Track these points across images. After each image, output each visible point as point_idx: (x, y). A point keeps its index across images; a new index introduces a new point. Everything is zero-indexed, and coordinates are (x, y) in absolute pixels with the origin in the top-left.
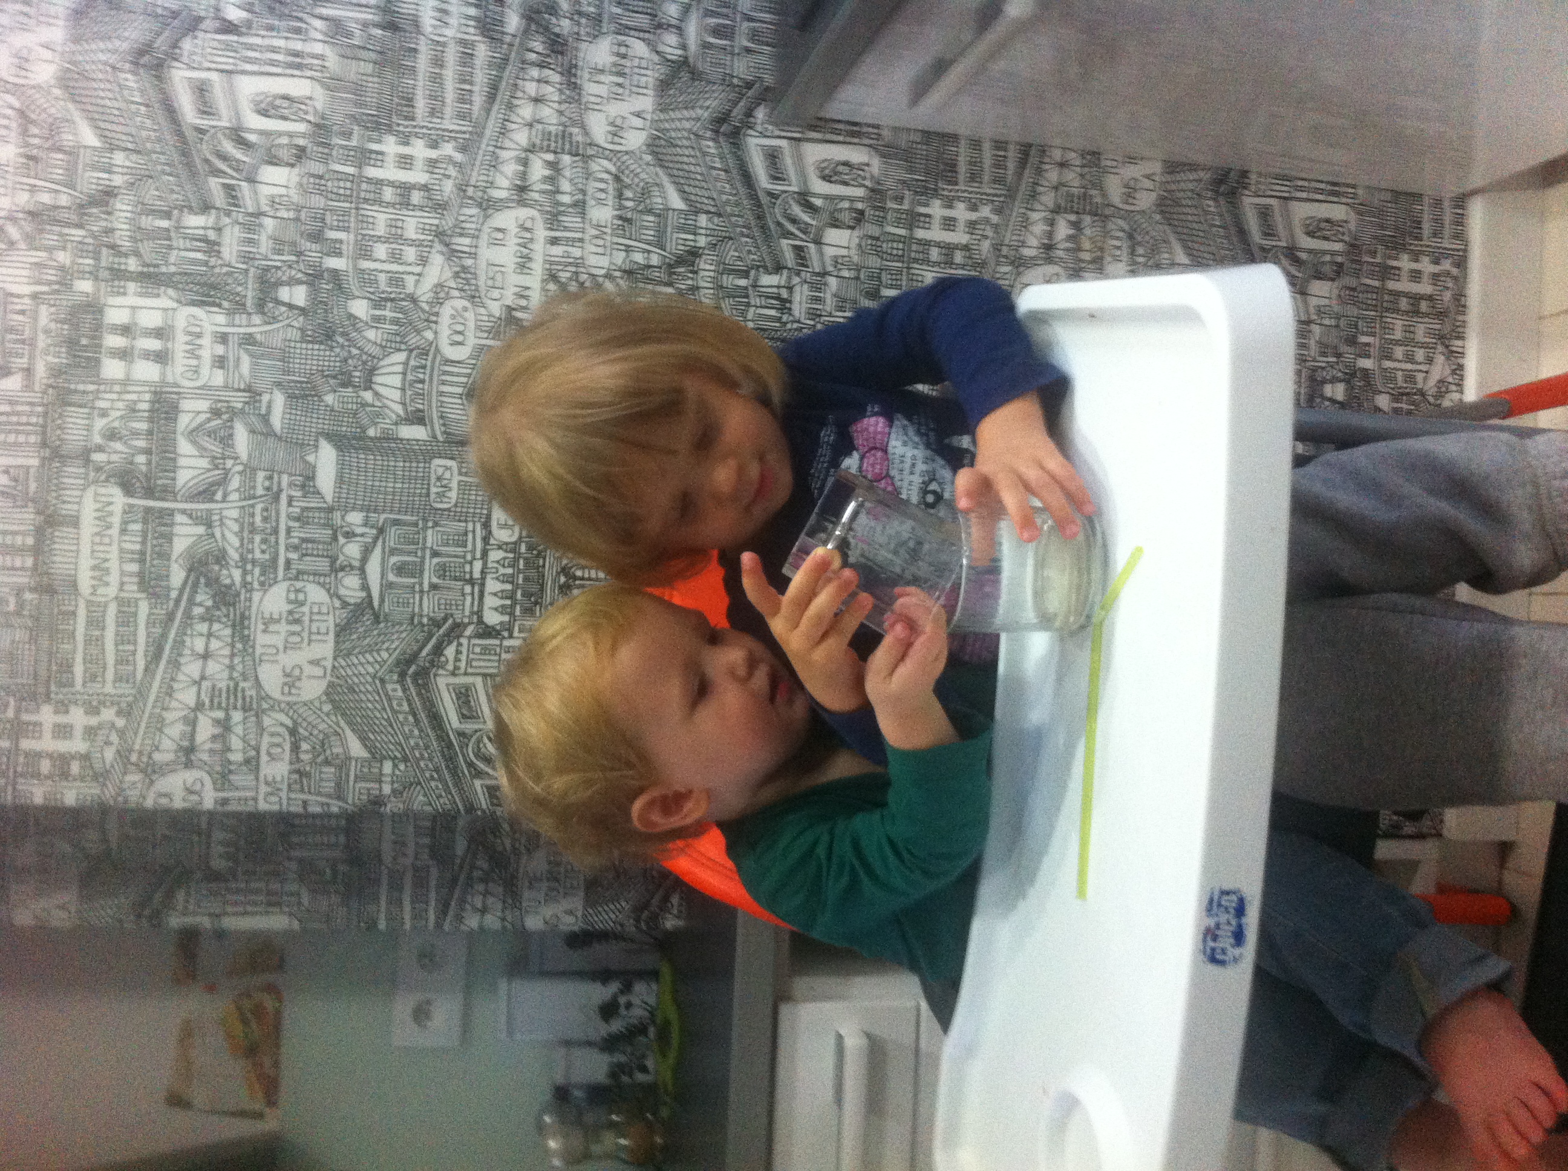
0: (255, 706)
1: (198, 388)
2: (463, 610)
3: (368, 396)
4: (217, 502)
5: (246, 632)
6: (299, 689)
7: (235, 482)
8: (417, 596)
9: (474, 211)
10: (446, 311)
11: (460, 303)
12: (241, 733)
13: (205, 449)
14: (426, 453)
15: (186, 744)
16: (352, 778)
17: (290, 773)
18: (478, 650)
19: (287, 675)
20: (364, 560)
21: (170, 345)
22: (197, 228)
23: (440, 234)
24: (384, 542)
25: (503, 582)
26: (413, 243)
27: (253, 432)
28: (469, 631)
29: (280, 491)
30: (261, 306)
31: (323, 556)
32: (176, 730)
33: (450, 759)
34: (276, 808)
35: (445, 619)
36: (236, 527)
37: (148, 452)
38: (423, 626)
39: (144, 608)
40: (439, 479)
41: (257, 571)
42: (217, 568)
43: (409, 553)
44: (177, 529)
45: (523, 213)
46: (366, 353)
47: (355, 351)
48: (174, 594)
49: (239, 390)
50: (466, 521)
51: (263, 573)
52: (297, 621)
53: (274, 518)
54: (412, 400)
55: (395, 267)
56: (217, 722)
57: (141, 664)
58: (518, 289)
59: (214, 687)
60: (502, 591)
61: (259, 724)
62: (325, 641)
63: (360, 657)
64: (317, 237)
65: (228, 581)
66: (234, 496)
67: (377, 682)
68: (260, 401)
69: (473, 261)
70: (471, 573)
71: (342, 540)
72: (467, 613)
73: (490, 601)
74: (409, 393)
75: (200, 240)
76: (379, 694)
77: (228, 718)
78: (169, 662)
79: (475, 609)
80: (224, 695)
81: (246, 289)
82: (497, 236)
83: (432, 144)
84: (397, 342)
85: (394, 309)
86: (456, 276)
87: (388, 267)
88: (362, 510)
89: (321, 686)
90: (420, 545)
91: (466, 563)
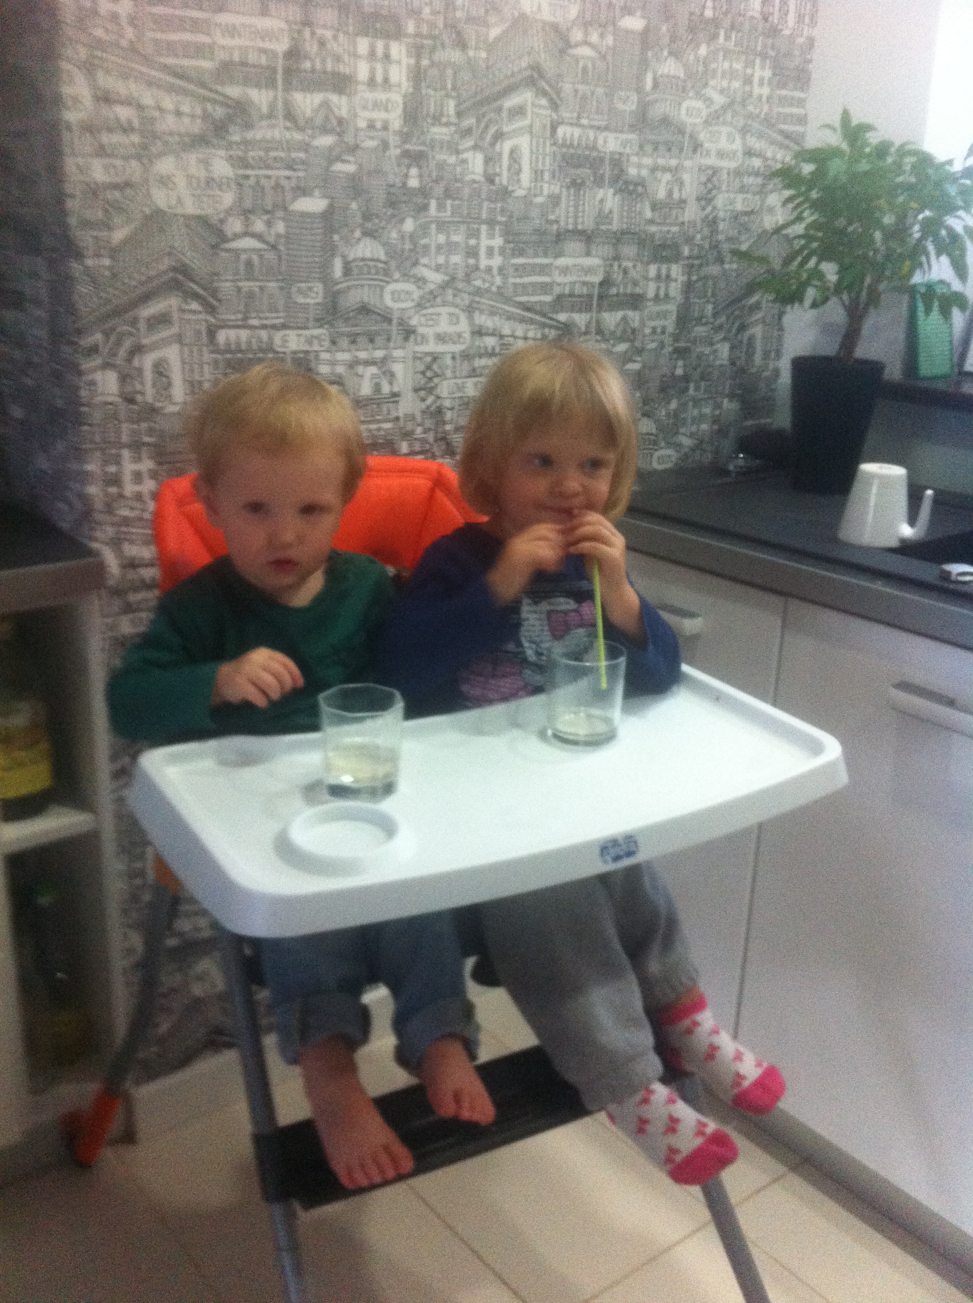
0: (144, 153)
1: (355, 109)
3: (358, 234)
4: (284, 122)
5: (197, 145)
6: (160, 188)
7: (297, 136)
8: (231, 278)
9: (467, 302)
10: (409, 287)
11: (416, 297)
12: (123, 142)
13: (317, 114)
14: (326, 279)
15: (111, 96)
16: (96, 233)
17: (96, 182)
18: (199, 327)
19: (169, 178)
20: (254, 235)
21: (380, 88)
22: (448, 109)
23: (453, 279)
24: (265, 250)
25: (247, 342)
26: (447, 262)
27: (331, 149)
28: (211, 320)
29: (295, 170)
30: (406, 154)
31: (254, 203)
32: (121, 88)
33: (116, 312)
35: (218, 300)
36: (268, 137)
37: (313, 71)
38: (212, 283)
39: (206, 64)
40: (310, 289)
41: (240, 153)
42: (240, 122)
43: (260, 269)
44: (263, 92)
45: (467, 335)
46: (383, 231)
47: (383, 223)
48: (219, 88)
49: (355, 139)
51: (239, 158)
52: (207, 184)
53: (276, 166)
54: (357, 266)
55: (433, 251)
56: (131, 123)
57: (168, 61)
58: (426, 335)
60: (240, 342)
61: (131, 157)
62: (195, 207)
63: (185, 235)
64: (448, 194)
65: (231, 131)
66: (288, 136)
67: (169, 250)
68: (349, 155)
69: (440, 303)
70: (251, 318)
72: (223, 316)
73: (232, 334)
74: (361, 263)
75: (441, 111)
76: (160, 251)
77: (134, 131)
79: (227, 323)
80: (150, 128)
81: (415, 144)
82: (454, 320)
83: (501, 270)
84: (393, 253)
85: (411, 250)
86: (431, 292)
87: (433, 244)
88: (287, 232)
89: (163, 206)
90: (266, 277)
91: (257, 313)
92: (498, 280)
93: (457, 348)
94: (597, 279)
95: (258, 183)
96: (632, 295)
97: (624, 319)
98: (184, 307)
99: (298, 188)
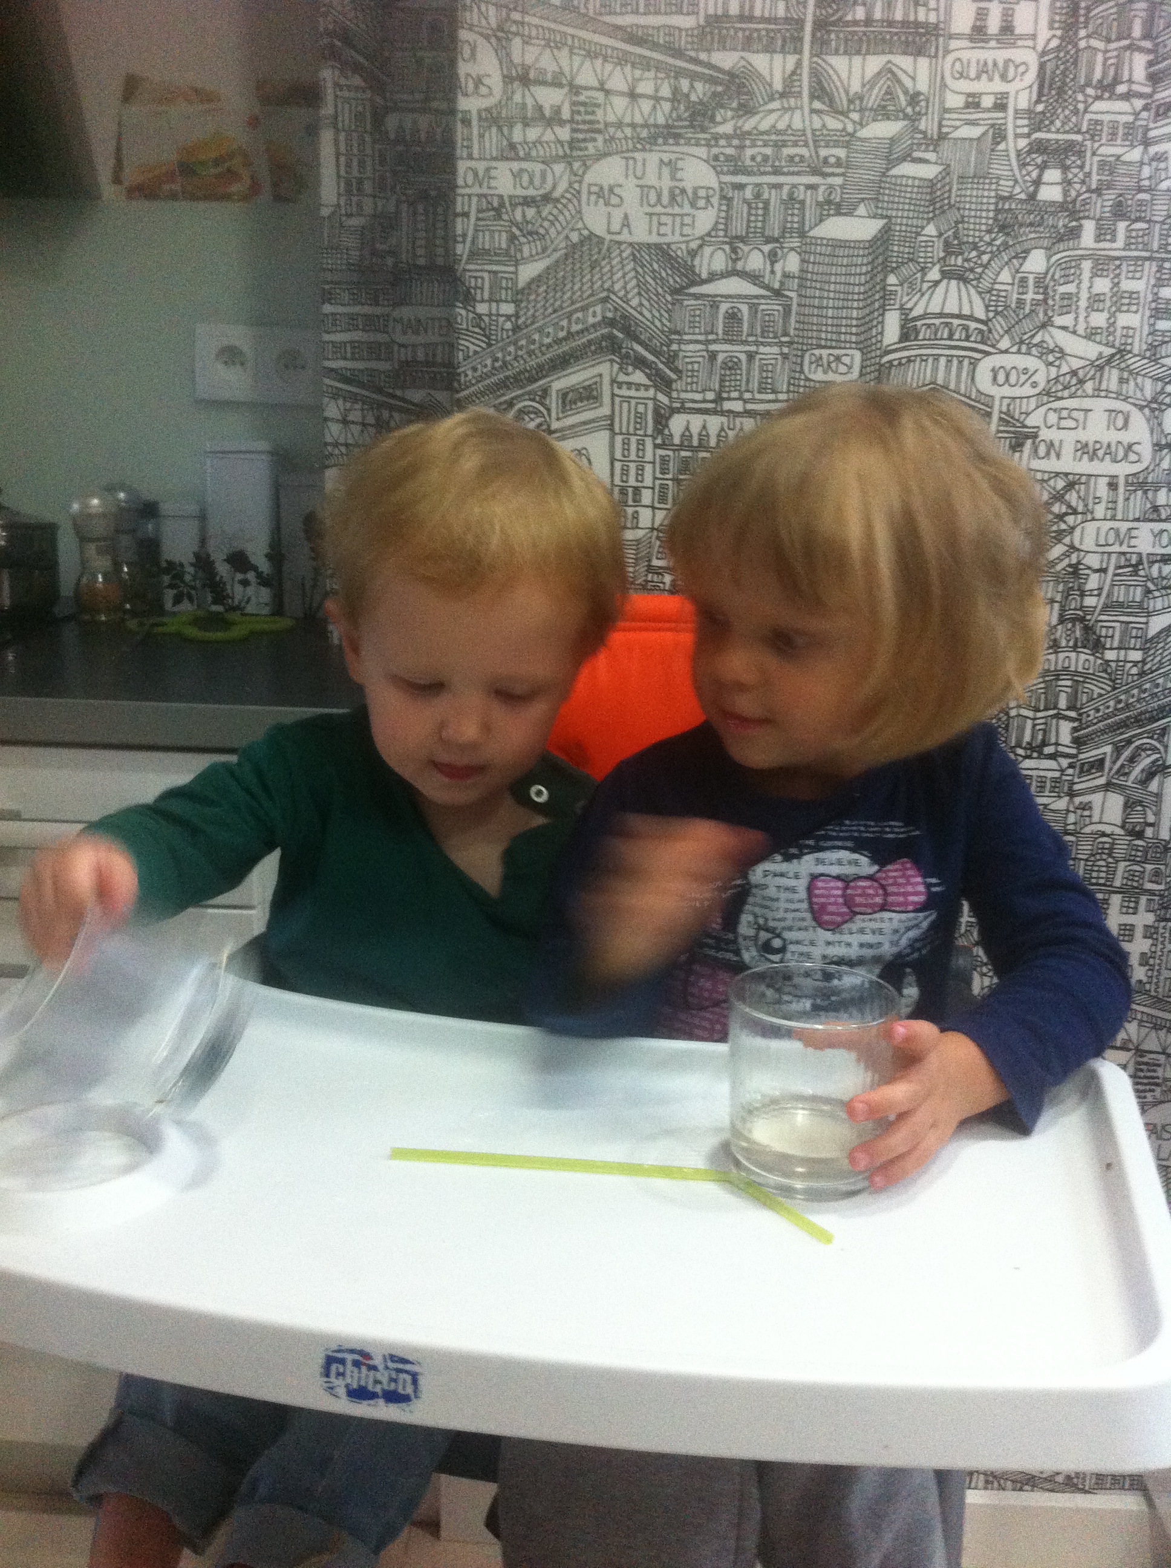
0: (575, 153)
1: (943, 78)
2: (686, 391)
3: (934, 274)
4: (811, 103)
5: (660, 141)
6: (596, 203)
7: (833, 123)
8: (701, 338)
9: (1148, 394)
10: (1031, 362)
11: (1041, 378)
12: (545, 138)
13: (871, 89)
14: (868, 344)
15: (532, 75)
16: (495, 268)
17: (501, 197)
18: (641, 409)
19: (611, 190)
20: (743, 274)
21: (993, 43)
22: (1131, 69)
23: (1122, 352)
24: (763, 297)
25: (719, 436)
26: (1111, 324)
27: (893, 141)
28: (663, 398)
29: (825, 175)
30: (1039, 147)
31: (748, 227)
32: (547, 63)
33: (517, 381)
34: (460, 182)
35: (676, 371)
36: (781, 125)
37: (869, 21)
38: (668, 346)
39: (687, 22)
40: (838, 359)
41: (730, 151)
42: (734, 105)
43: (752, 326)
44: (778, 58)
45: (1146, 450)
46: (983, 272)
47: (985, 258)
48: (703, 56)
49: (940, 126)
50: (788, 392)
51: (729, 158)
52: (673, 198)
53: (791, 169)
54: (929, 326)
55: (1083, 303)
56: (557, 110)
57: (620, 21)
58: (1057, 444)
59: (598, 106)
60: (708, 436)
61: (557, 159)
62: (650, 232)
63: (633, 274)
64: (1119, 211)
65: (718, 118)
66: (817, 123)
67: (604, 294)
68: (926, 151)
69: (1090, 392)
70: (729, 399)
71: (767, 248)
72: (683, 395)
73: (696, 422)
74: (937, 322)
75: (1116, 73)
76: (592, 295)
77: (562, 123)
78: (626, 53)
79: (688, 405)
80: (588, 117)
81: (1058, 131)
82: (1119, 420)
84: (998, 307)
85: (1036, 303)
86: (1074, 373)
87: (1084, 295)
88: (802, 271)
89: (600, 230)
90: (761, 340)
91: (741, 393)
93: (1122, 470)
98: (622, 378)
99: (829, 202)
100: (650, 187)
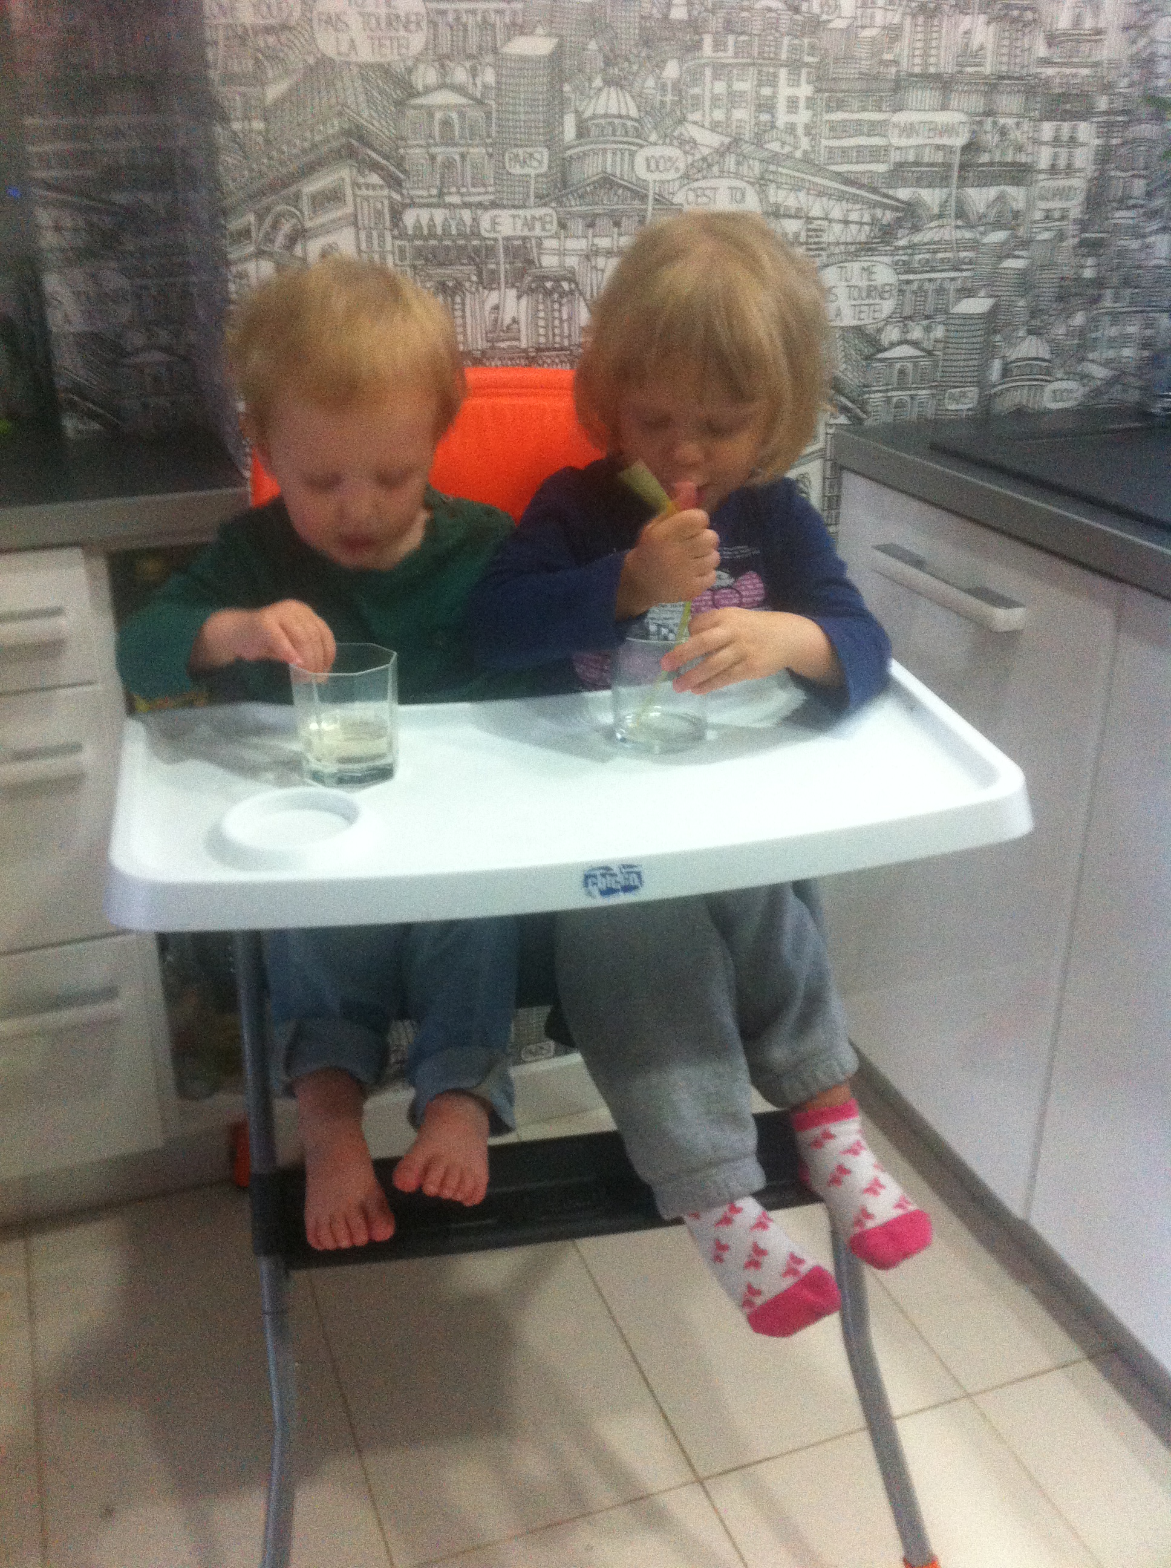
2: (415, 188)
3: (598, 82)
6: (327, 31)
8: (423, 142)
9: (757, 172)
10: (674, 152)
11: (681, 165)
14: (552, 142)
16: (244, 90)
17: (243, 25)
18: (379, 206)
19: (338, 17)
20: (452, 87)
23: (737, 141)
24: (470, 106)
25: (443, 225)
26: (728, 118)
28: (396, 197)
29: (509, 2)
31: (452, 46)
33: (272, 187)
34: (207, 13)
35: (404, 172)
38: (396, 151)
40: (531, 155)
43: (462, 131)
46: (634, 79)
47: (635, 67)
50: (495, 185)
52: (390, 24)
54: (597, 125)
55: (707, 103)
60: (434, 226)
62: (373, 53)
63: (362, 89)
64: (729, 27)
67: (339, 107)
69: (717, 173)
70: (450, 193)
71: (468, 64)
72: (412, 192)
73: (424, 215)
74: (602, 121)
76: (328, 110)
79: (416, 200)
82: (739, 196)
83: (808, 129)
84: (647, 108)
85: (674, 103)
86: (704, 159)
87: (708, 95)
88: (498, 83)
89: (331, 52)
90: (470, 142)
91: (458, 188)
92: (805, 143)
94: (959, 141)
95: (458, 19)
96: (1013, 164)
97: (1001, 198)
98: (361, 180)
99: (514, 24)
100: (369, 15)
